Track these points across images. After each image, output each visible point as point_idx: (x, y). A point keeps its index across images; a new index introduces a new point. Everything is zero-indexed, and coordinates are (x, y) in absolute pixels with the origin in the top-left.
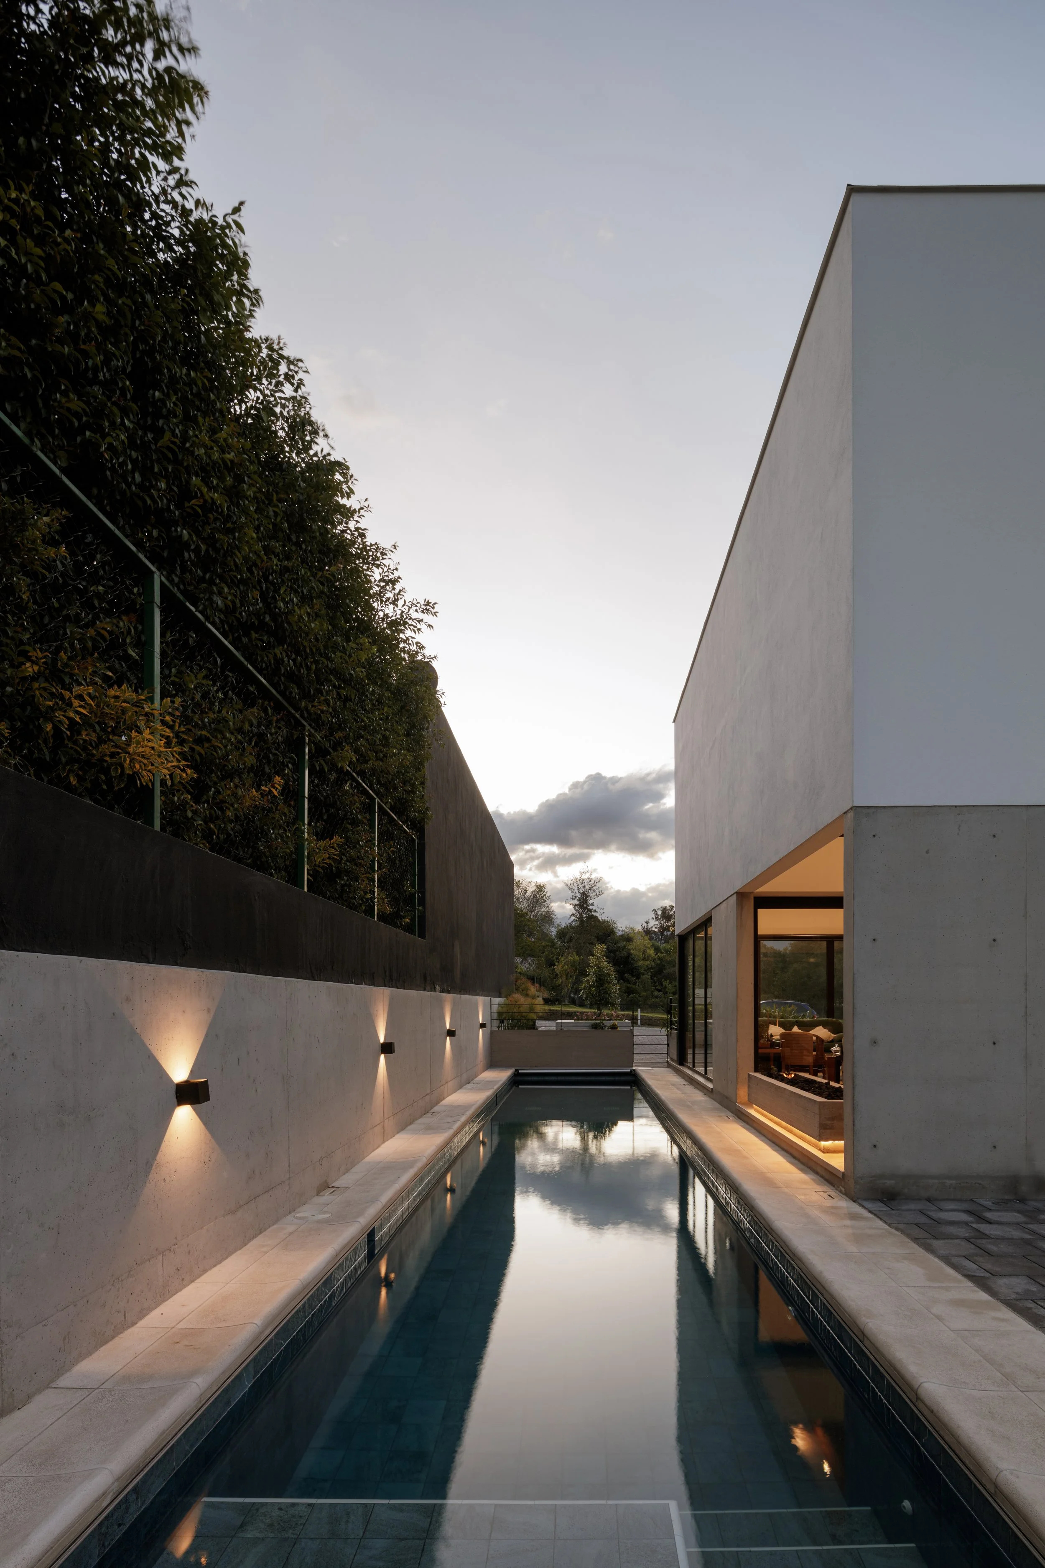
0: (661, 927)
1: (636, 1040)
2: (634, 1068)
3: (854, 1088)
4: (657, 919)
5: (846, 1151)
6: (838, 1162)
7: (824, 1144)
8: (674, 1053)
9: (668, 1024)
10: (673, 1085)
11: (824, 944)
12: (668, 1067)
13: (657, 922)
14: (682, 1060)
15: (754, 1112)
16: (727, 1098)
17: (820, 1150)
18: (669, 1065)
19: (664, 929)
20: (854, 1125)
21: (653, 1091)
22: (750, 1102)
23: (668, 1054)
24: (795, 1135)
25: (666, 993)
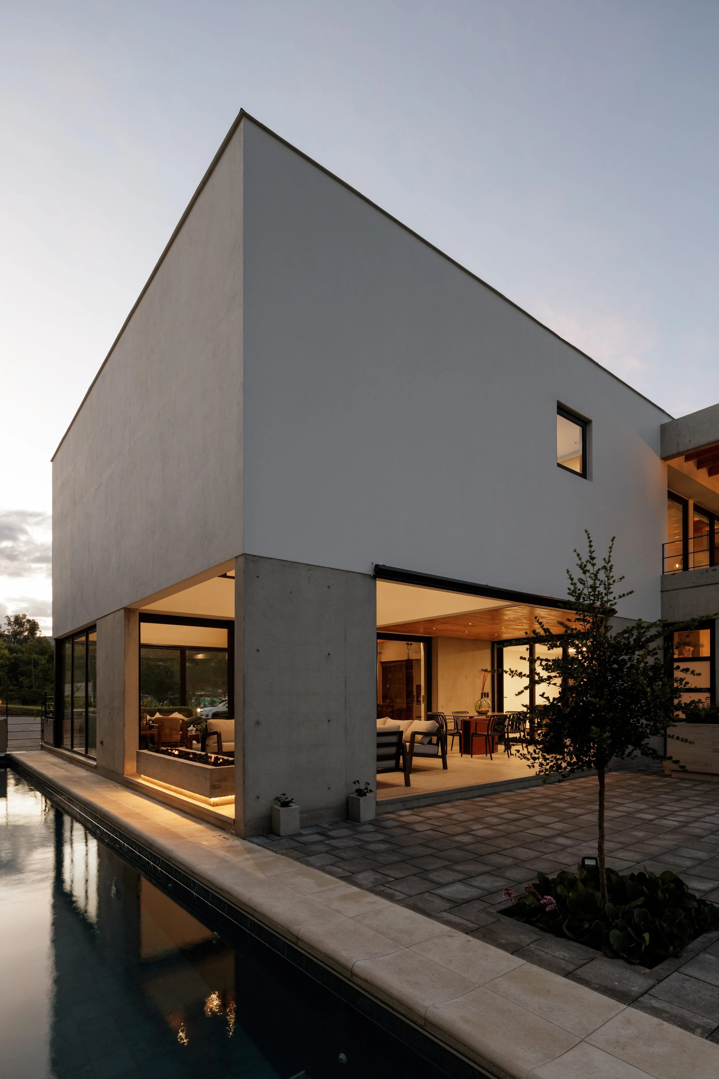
0: (14, 631)
1: (10, 728)
2: (8, 753)
3: (244, 757)
4: (9, 624)
5: (236, 802)
6: (229, 811)
7: (213, 800)
8: (50, 737)
9: (44, 714)
10: (53, 764)
11: (178, 653)
12: (41, 750)
13: (10, 628)
14: (58, 742)
15: (143, 781)
16: (113, 772)
17: (210, 804)
18: (43, 748)
19: (15, 634)
20: (244, 784)
21: (35, 771)
22: (139, 772)
23: (42, 738)
24: (185, 795)
25: (23, 687)
